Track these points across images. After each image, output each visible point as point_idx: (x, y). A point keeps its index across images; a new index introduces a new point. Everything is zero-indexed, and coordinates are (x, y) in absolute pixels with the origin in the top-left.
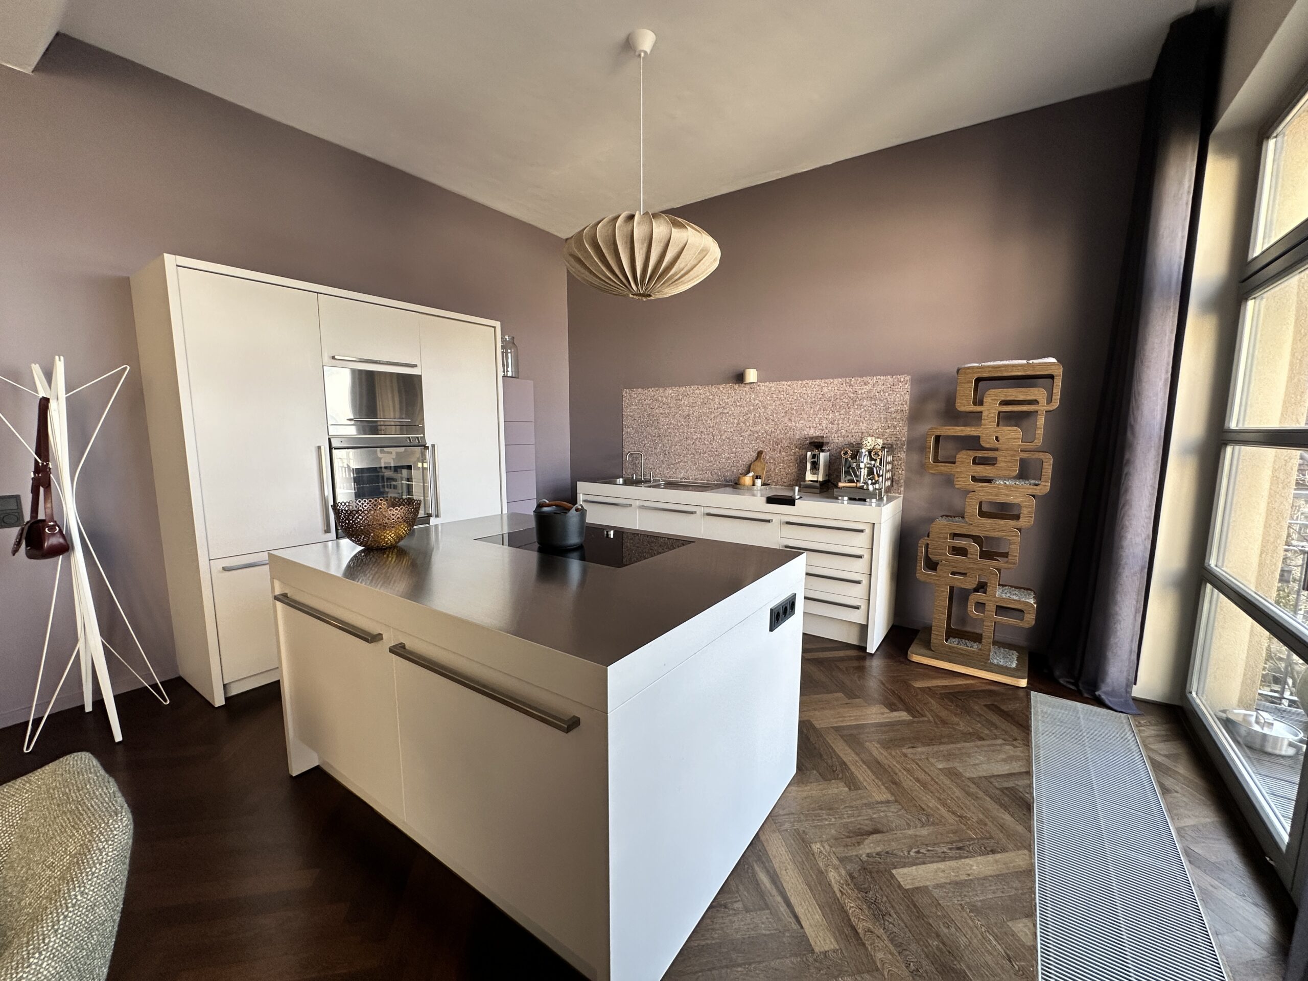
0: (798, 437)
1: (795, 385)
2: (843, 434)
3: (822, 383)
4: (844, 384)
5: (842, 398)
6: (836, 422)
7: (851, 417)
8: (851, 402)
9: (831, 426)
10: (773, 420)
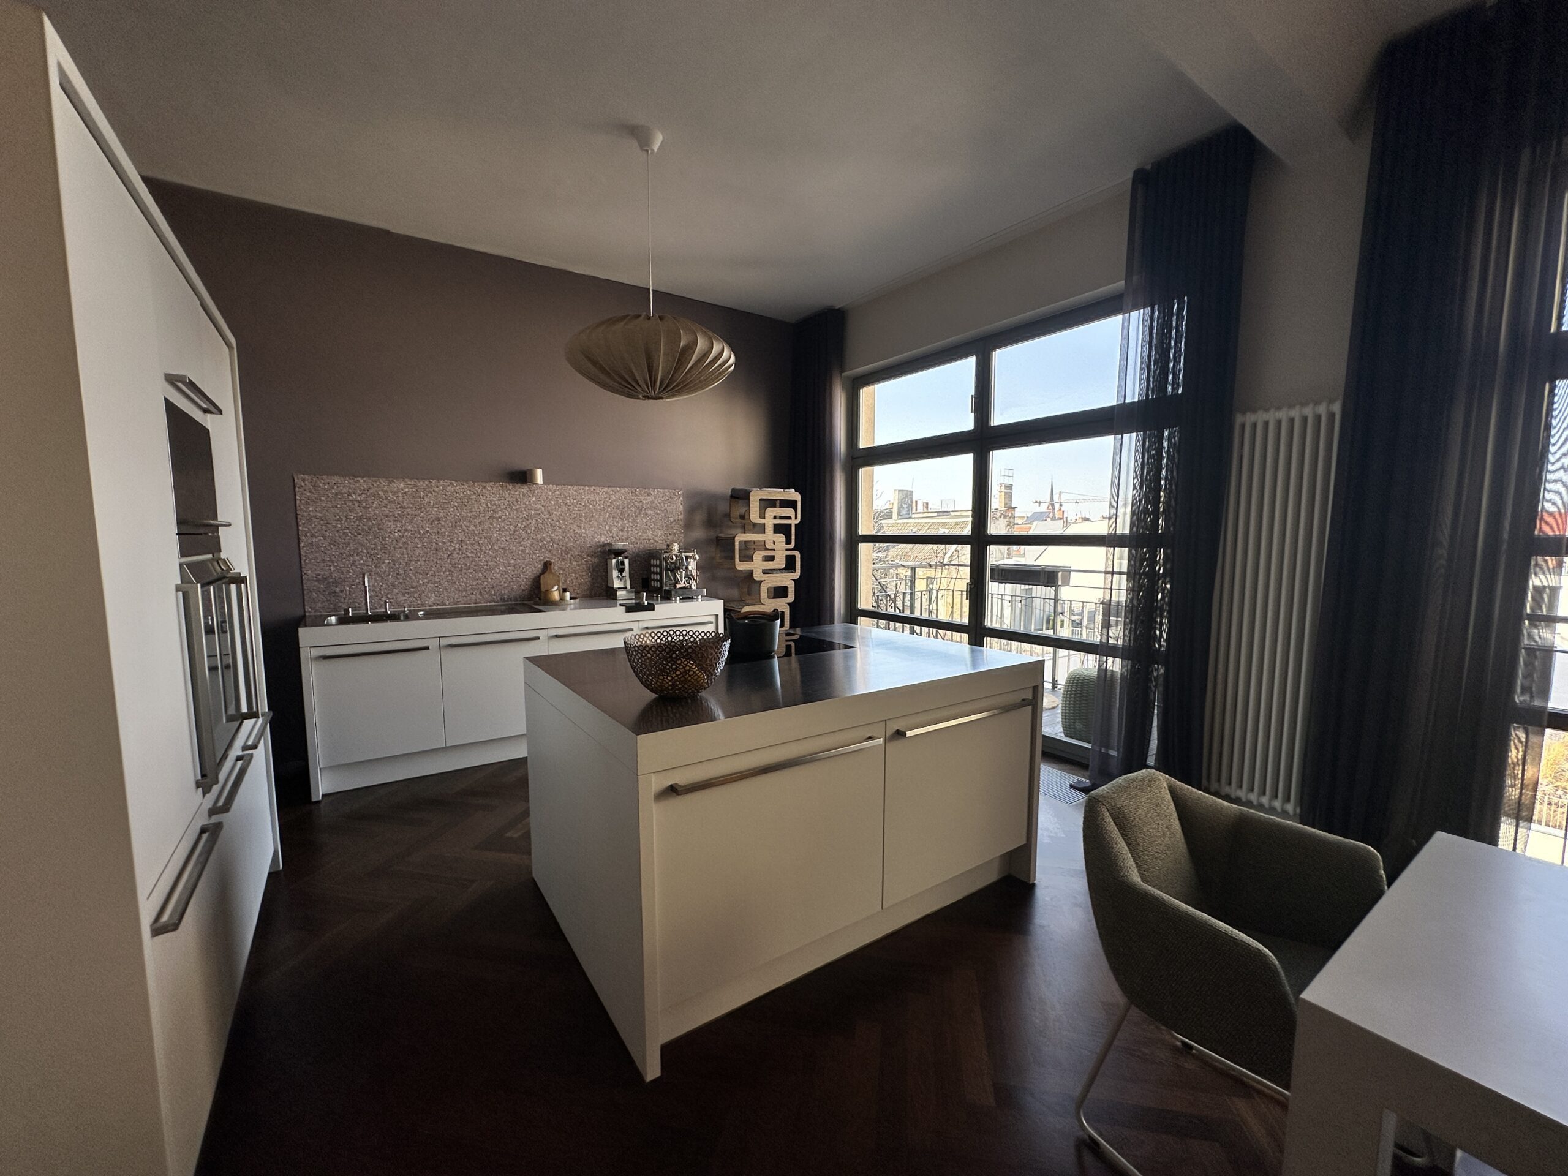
0: (589, 545)
1: (582, 491)
2: (633, 540)
3: (610, 491)
4: (630, 494)
5: (630, 506)
6: (626, 529)
7: (638, 525)
8: (638, 511)
9: (621, 533)
10: (560, 527)
